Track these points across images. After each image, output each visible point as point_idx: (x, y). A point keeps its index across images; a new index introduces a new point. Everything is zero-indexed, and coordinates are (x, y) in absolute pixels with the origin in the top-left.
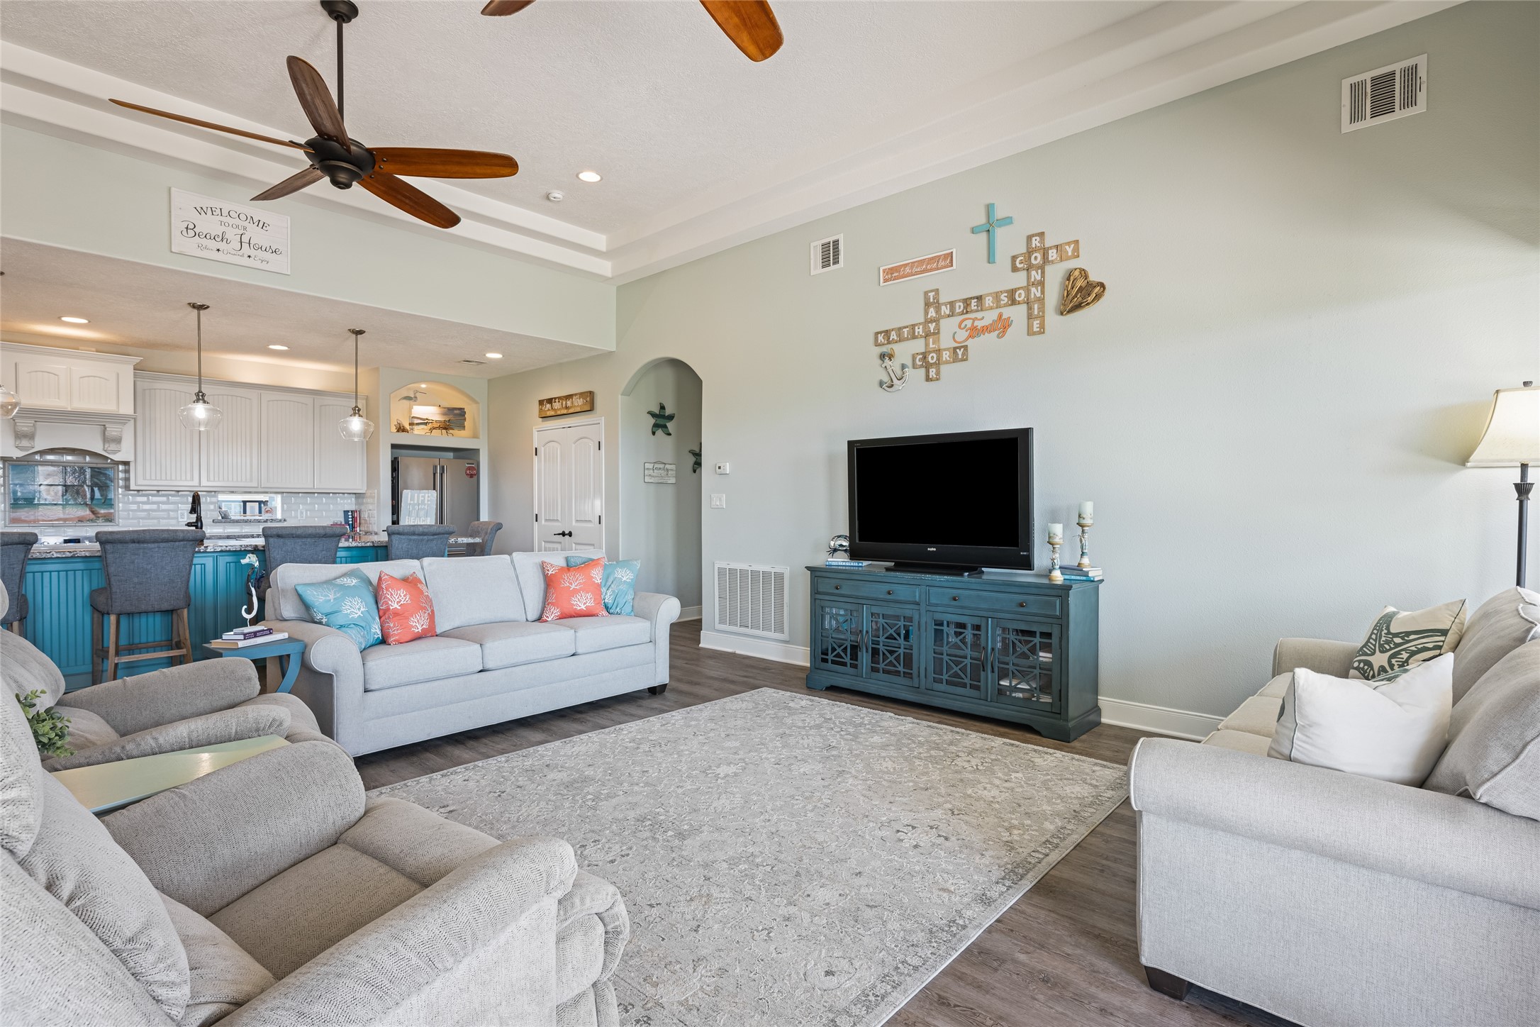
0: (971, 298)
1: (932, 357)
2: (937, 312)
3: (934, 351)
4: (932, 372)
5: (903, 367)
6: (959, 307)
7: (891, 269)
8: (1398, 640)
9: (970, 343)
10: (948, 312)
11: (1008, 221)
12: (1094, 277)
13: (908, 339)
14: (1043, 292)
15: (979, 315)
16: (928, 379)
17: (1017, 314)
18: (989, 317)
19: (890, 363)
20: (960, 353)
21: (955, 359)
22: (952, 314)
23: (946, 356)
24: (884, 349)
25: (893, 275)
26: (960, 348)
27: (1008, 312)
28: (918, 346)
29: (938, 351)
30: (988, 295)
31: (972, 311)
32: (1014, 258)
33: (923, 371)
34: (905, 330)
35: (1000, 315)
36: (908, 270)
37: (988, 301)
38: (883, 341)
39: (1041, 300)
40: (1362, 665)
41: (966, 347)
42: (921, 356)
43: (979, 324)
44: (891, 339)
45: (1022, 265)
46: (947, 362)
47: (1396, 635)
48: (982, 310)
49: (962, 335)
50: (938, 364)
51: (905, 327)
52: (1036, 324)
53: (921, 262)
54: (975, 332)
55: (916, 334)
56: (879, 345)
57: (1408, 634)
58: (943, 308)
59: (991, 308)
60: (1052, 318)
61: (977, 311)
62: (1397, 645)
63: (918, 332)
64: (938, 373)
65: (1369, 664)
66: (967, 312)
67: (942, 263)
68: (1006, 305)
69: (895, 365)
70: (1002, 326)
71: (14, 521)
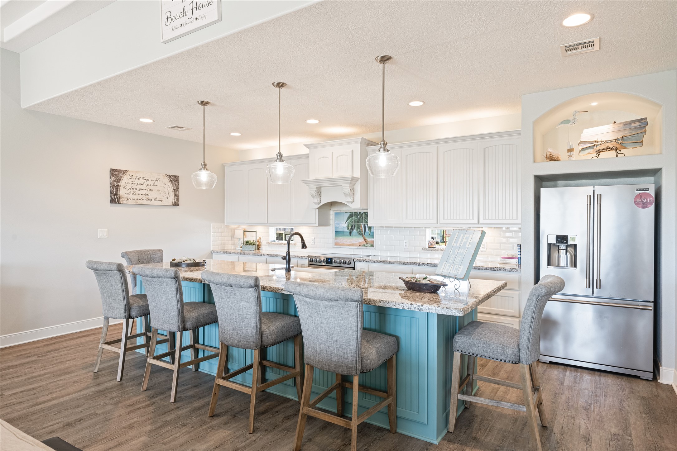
71: (336, 244)
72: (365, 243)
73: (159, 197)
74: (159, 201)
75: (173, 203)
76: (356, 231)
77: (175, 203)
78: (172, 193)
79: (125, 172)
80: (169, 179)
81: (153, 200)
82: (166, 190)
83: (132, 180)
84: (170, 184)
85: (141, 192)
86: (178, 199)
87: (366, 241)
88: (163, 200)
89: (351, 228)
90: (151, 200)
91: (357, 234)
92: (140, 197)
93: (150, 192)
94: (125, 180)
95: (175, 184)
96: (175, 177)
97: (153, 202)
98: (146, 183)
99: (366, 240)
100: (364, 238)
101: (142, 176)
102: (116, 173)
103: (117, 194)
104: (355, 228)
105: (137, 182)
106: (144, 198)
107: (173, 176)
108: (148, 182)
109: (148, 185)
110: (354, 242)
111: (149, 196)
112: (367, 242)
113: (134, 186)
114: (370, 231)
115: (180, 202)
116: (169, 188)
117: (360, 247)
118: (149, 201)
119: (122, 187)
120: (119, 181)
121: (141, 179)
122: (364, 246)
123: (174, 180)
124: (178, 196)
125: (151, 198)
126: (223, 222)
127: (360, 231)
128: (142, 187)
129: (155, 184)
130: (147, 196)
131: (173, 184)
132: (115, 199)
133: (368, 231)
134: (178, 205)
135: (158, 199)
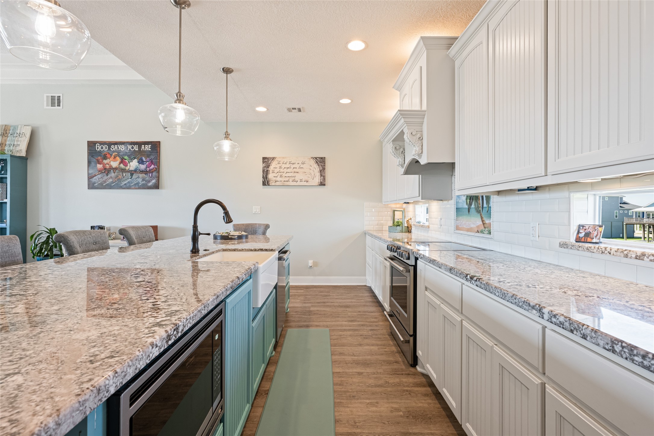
71: (457, 228)
72: (482, 228)
73: (304, 178)
74: (304, 181)
75: (319, 183)
76: (474, 207)
77: (321, 183)
78: (318, 174)
79: (273, 159)
80: (315, 161)
81: (299, 181)
82: (311, 171)
83: (280, 165)
84: (316, 166)
85: (288, 175)
86: (324, 179)
87: (484, 224)
88: (309, 181)
89: (469, 202)
90: (297, 181)
91: (475, 211)
92: (287, 179)
93: (296, 174)
94: (273, 165)
95: (321, 165)
96: (322, 158)
97: (299, 183)
98: (293, 166)
99: (484, 222)
100: (482, 218)
101: (288, 161)
102: (266, 160)
103: (266, 178)
104: (473, 201)
105: (284, 166)
106: (291, 180)
107: (319, 158)
108: (294, 166)
109: (294, 168)
110: (472, 226)
111: (295, 178)
112: (486, 226)
113: (282, 170)
114: (488, 205)
115: (326, 183)
116: (314, 169)
117: (477, 234)
118: (295, 182)
119: (271, 172)
120: (268, 166)
121: (288, 163)
122: (482, 232)
123: (321, 161)
124: (324, 177)
125: (297, 179)
126: (381, 201)
127: (478, 207)
128: (289, 170)
129: (301, 167)
130: (293, 178)
131: (318, 165)
132: (266, 182)
133: (486, 206)
134: (324, 185)
135: (303, 180)
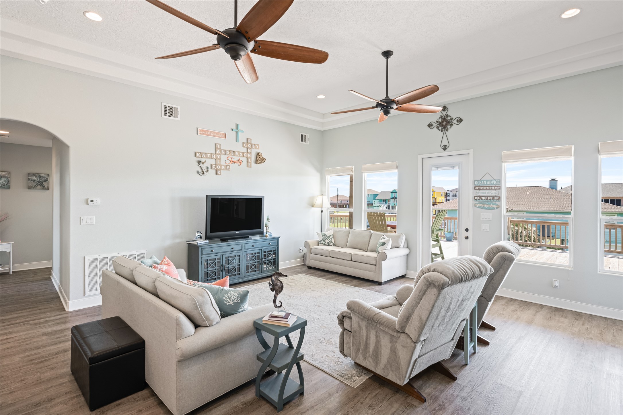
0: (231, 151)
1: (219, 167)
2: (220, 152)
3: (219, 165)
4: (218, 172)
5: (207, 168)
6: (228, 153)
7: (202, 130)
8: (329, 237)
9: (230, 165)
10: (224, 153)
11: (242, 131)
12: (264, 156)
13: (209, 158)
14: (251, 156)
15: (233, 157)
16: (216, 174)
17: (244, 160)
18: (236, 159)
19: (203, 165)
20: (227, 168)
21: (226, 169)
22: (225, 154)
23: (223, 167)
24: (199, 159)
25: (203, 133)
26: (228, 166)
27: (242, 159)
28: (213, 162)
29: (221, 165)
30: (237, 152)
31: (231, 155)
32: (243, 143)
33: (214, 171)
34: (209, 155)
35: (239, 159)
36: (209, 133)
37: (237, 154)
38: (199, 156)
39: (250, 158)
40: (323, 242)
41: (230, 166)
42: (215, 166)
43: (233, 160)
44: (203, 156)
45: (246, 146)
46: (223, 170)
47: (328, 236)
48: (235, 156)
49: (228, 162)
50: (220, 170)
51: (209, 154)
52: (249, 164)
53: (214, 132)
54: (232, 162)
55: (213, 157)
56: (198, 157)
57: (330, 236)
58: (222, 151)
59: (237, 156)
60: (253, 164)
61: (233, 155)
62: (329, 238)
63: (214, 157)
64: (220, 173)
65: (325, 242)
66: (230, 155)
67: (221, 136)
68: (241, 156)
69: (204, 166)
70: (239, 162)
